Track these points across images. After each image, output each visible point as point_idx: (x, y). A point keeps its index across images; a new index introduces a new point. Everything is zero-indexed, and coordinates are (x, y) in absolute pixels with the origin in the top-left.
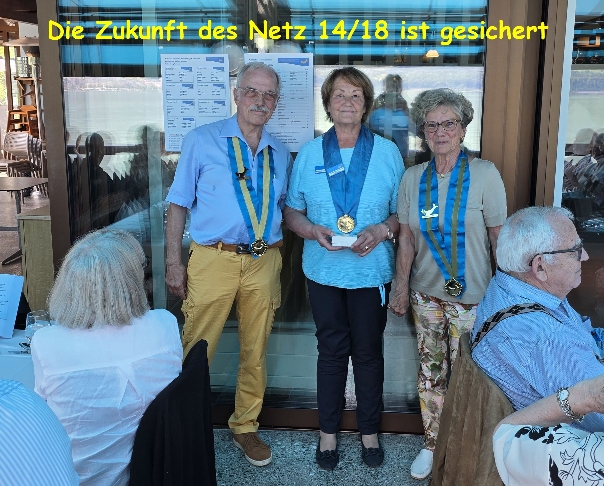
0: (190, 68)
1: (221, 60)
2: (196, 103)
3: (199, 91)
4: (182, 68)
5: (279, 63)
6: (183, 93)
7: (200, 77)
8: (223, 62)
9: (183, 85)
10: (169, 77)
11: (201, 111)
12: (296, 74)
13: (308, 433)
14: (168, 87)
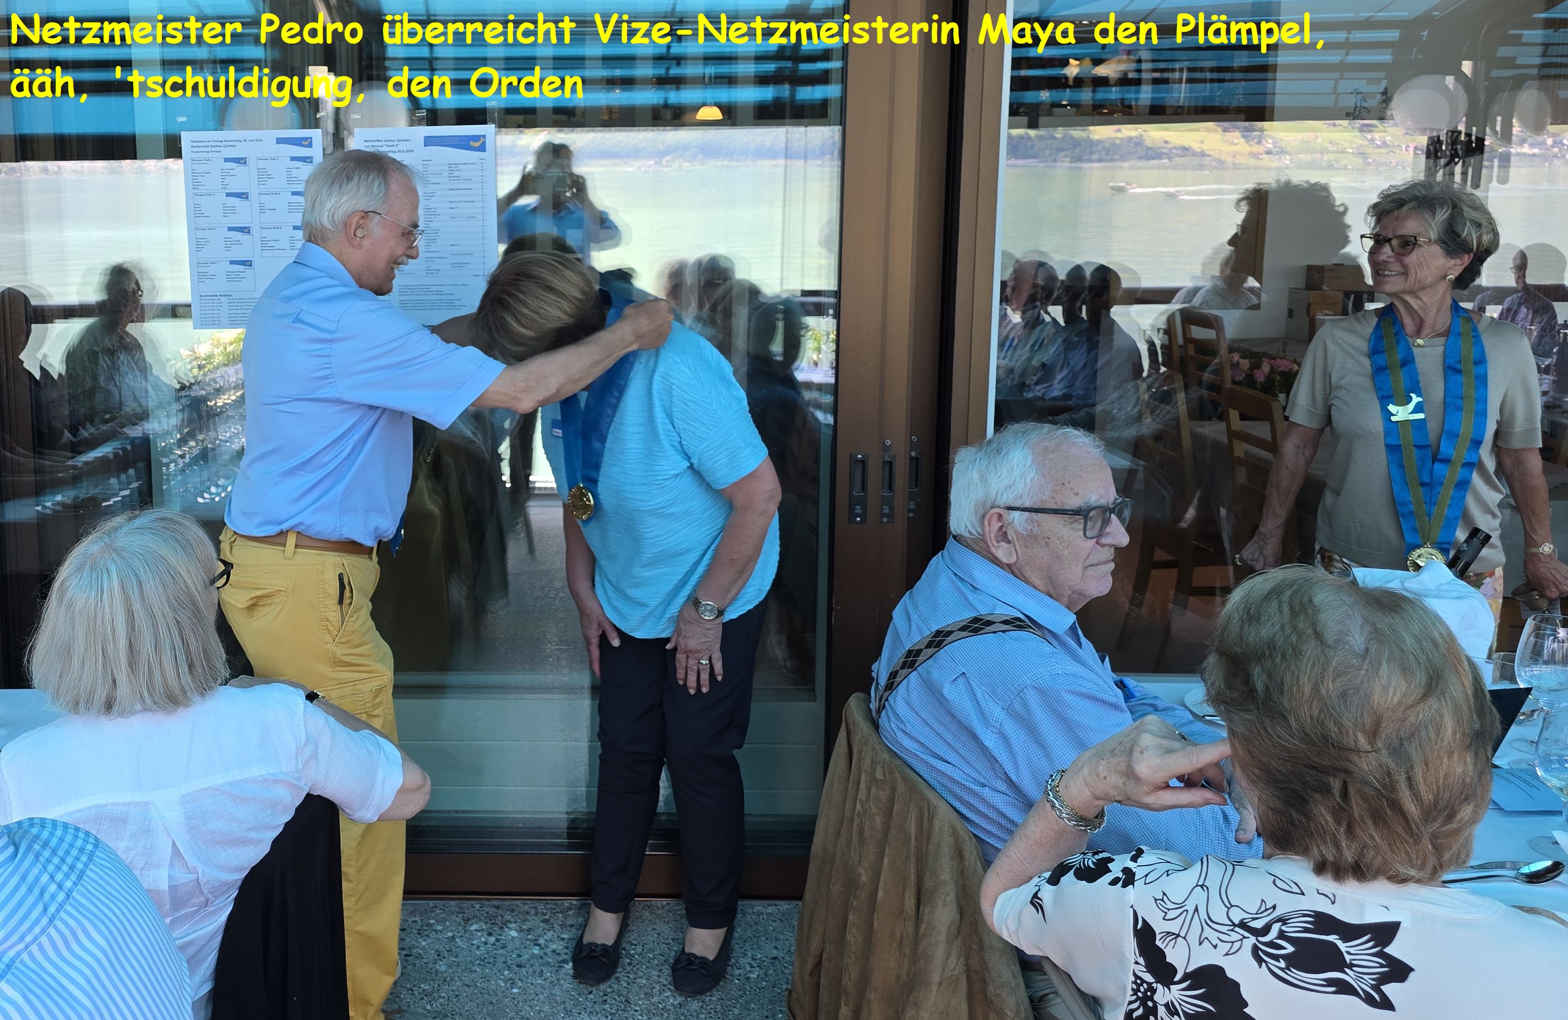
0: (242, 159)
1: (306, 143)
2: (255, 230)
3: (262, 205)
4: (226, 160)
5: (425, 145)
6: (228, 211)
7: (263, 177)
8: (310, 145)
9: (228, 195)
10: (200, 179)
11: (265, 245)
12: (461, 167)
13: (496, 903)
14: (198, 200)
